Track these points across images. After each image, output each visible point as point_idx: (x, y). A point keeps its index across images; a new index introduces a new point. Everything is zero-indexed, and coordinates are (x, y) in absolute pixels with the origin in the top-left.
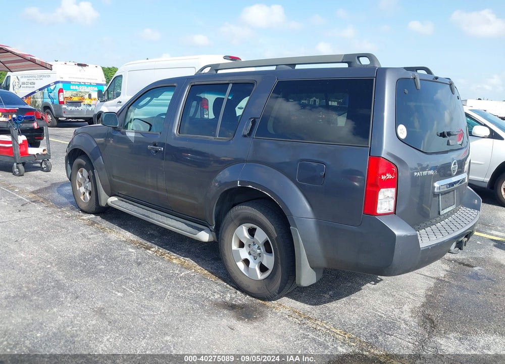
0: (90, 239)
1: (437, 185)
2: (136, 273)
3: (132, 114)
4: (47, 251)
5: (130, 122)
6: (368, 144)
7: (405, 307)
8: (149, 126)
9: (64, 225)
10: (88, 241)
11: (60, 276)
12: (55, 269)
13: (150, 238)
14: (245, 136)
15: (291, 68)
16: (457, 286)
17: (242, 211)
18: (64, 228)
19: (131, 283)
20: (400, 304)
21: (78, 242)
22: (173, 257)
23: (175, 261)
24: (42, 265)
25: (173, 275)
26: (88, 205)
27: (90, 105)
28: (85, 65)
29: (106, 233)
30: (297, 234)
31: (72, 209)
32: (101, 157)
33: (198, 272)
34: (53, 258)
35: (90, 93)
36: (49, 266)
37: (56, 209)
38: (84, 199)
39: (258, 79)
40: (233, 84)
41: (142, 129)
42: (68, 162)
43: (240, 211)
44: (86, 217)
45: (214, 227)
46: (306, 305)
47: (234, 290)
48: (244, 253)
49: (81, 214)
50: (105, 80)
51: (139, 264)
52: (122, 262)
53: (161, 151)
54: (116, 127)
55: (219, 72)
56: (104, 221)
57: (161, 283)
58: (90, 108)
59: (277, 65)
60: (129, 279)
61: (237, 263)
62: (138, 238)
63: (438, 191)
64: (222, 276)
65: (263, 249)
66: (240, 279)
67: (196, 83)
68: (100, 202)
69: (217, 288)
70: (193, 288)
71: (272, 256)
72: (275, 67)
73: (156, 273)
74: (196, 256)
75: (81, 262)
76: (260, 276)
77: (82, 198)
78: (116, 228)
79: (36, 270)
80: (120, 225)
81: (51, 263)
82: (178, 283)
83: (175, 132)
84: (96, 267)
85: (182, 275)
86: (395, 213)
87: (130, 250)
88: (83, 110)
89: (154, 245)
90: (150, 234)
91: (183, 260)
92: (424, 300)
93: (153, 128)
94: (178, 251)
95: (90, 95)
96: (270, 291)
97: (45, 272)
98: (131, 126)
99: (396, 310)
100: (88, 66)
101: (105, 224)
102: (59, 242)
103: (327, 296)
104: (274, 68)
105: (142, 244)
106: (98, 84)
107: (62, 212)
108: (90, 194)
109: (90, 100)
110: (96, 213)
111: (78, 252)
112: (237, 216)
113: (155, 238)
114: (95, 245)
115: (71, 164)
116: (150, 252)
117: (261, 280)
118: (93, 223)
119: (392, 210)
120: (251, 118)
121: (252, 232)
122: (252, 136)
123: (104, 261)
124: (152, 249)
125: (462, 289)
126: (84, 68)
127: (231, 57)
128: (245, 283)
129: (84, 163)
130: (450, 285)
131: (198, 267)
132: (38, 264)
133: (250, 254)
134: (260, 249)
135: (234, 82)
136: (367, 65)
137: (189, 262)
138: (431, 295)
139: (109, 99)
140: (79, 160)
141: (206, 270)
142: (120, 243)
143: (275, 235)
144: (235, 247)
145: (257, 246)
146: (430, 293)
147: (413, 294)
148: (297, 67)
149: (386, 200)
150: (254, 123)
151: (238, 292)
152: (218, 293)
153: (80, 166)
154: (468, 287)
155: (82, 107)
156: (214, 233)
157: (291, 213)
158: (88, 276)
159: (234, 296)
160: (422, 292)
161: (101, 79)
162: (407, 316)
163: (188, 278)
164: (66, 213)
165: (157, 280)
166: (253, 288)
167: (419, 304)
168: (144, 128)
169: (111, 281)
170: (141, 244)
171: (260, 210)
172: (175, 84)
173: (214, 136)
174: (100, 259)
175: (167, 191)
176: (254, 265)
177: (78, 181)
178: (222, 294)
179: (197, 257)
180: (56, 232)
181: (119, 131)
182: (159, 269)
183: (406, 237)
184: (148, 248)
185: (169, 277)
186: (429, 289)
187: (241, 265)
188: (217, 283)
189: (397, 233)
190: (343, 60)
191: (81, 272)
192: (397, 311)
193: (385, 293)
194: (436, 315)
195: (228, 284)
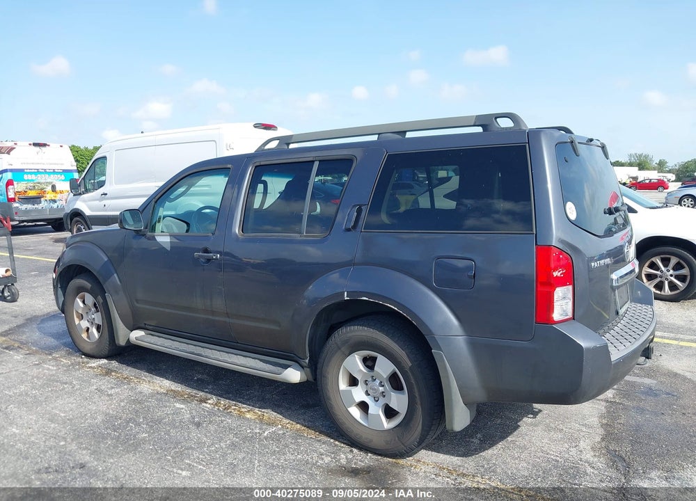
0: (111, 395)
1: (614, 276)
2: (199, 438)
3: (161, 209)
4: (51, 420)
5: (159, 222)
6: (532, 231)
7: (582, 444)
8: (185, 225)
9: (65, 379)
10: (110, 400)
11: (84, 456)
12: (74, 446)
13: (200, 385)
14: (348, 230)
15: (400, 137)
16: (634, 408)
17: (353, 334)
18: (66, 383)
19: (196, 454)
20: (573, 440)
21: (95, 403)
22: (243, 410)
23: (248, 416)
24: (51, 443)
25: (252, 436)
26: (97, 346)
27: (55, 201)
28: (45, 145)
29: (132, 385)
30: (444, 361)
31: (70, 354)
32: (115, 275)
33: (288, 428)
34: (64, 431)
35: (53, 183)
36: (62, 443)
37: (44, 357)
38: (88, 337)
39: (358, 153)
40: (320, 161)
41: (176, 231)
42: (59, 286)
43: (350, 335)
44: (95, 363)
45: (307, 361)
46: (452, 457)
47: (347, 448)
48: (359, 394)
49: (86, 360)
50: (75, 164)
51: (198, 425)
52: (172, 424)
53: (216, 259)
54: (140, 230)
55: (292, 146)
56: (124, 367)
57: (240, 449)
58: (55, 206)
59: (379, 134)
60: (191, 448)
61: (349, 409)
62: (183, 387)
63: (617, 284)
64: (323, 429)
65: (388, 386)
66: (355, 432)
67: (262, 163)
68: (118, 339)
69: (323, 448)
70: (289, 451)
71: (404, 394)
72: (377, 136)
73: (228, 435)
74: (275, 405)
75: (109, 431)
76: (387, 425)
77: (84, 336)
78: (145, 375)
79: (44, 452)
80: (150, 371)
81: (64, 438)
82: (265, 446)
83: (237, 232)
84: (135, 436)
85: (265, 434)
86: (574, 319)
87: (178, 405)
88: (45, 208)
89: (209, 396)
90: (198, 379)
91: (260, 413)
92: (601, 431)
93: (194, 228)
94: (248, 400)
95: (54, 188)
96: (406, 445)
97: (60, 452)
98: (159, 227)
99: (571, 449)
100: (49, 145)
101: (127, 371)
102: (65, 406)
103: (476, 441)
104: (375, 138)
105: (192, 396)
106: (65, 171)
107: (55, 359)
108: (98, 328)
109: (54, 194)
110: (109, 357)
111: (100, 418)
112: (346, 342)
113: (208, 385)
114: (122, 404)
115: (64, 289)
116: (208, 406)
117: (388, 430)
118: (108, 372)
119: (570, 315)
120: (355, 206)
121: (369, 363)
122: (358, 229)
123: (145, 426)
124: (209, 401)
125: (642, 411)
126: (43, 148)
127: (263, 125)
128: (364, 437)
129: (88, 285)
130: (626, 408)
131: (286, 421)
132: (45, 442)
133: (367, 394)
134: (383, 386)
135: (321, 158)
136: (510, 128)
137: (270, 414)
138: (607, 424)
139: (87, 191)
140: (78, 282)
141: (297, 423)
142: (159, 397)
143: (408, 363)
144: (343, 385)
145: (378, 382)
146: (604, 421)
147: (585, 425)
148: (409, 135)
149: (562, 303)
150: (359, 212)
151: (355, 451)
152: (327, 456)
153: (80, 290)
154: (648, 408)
155: (43, 204)
156: (308, 369)
157: (430, 331)
158: (128, 452)
159: (350, 456)
160: (594, 421)
161: (70, 163)
162: (589, 456)
163: (275, 438)
164: (62, 361)
165: (233, 446)
166: (378, 442)
167: (598, 439)
168: (179, 228)
169: (166, 455)
170: (190, 396)
171: (381, 331)
172: (229, 166)
173: (300, 233)
174: (139, 424)
175: (227, 315)
176: (376, 410)
177: (77, 312)
178: (333, 455)
179: (279, 406)
180: (56, 391)
181: (144, 235)
182: (230, 429)
183: (595, 349)
184: (204, 401)
185: (251, 439)
186: (602, 417)
187: (355, 412)
188: (320, 441)
189: (584, 344)
190: (475, 122)
191: (116, 447)
192: (573, 451)
193: (548, 429)
194: (625, 449)
195: (336, 440)
